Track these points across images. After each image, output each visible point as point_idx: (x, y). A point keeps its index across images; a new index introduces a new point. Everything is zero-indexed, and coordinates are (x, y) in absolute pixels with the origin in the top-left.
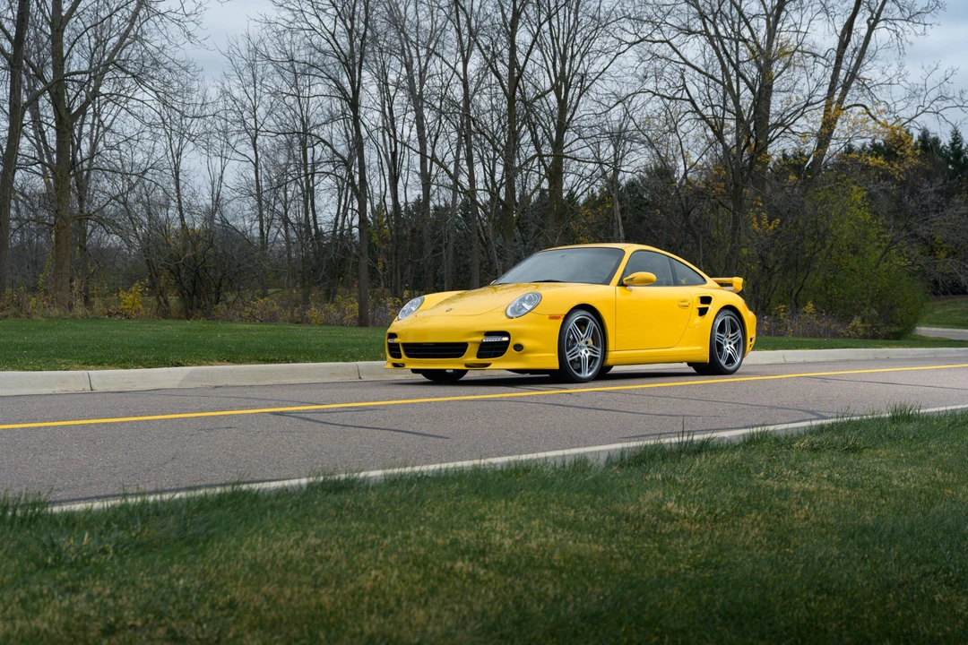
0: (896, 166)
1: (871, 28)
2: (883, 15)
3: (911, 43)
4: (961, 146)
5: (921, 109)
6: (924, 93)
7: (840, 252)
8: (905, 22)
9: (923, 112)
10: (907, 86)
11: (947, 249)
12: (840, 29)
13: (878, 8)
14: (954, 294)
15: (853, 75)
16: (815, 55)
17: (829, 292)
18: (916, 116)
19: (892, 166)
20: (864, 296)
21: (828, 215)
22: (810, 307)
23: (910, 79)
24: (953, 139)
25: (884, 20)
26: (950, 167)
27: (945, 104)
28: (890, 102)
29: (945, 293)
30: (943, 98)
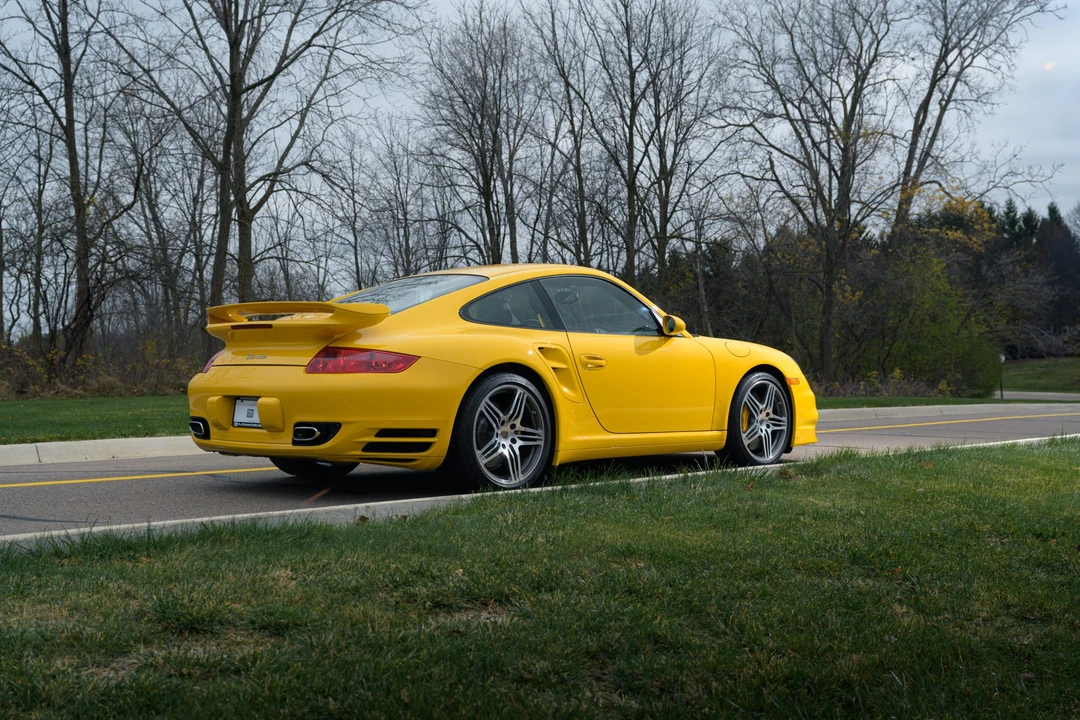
0: (974, 239)
1: (943, 110)
2: (954, 96)
3: (979, 122)
4: (1015, 215)
5: (991, 185)
6: (994, 169)
7: (922, 321)
8: (975, 103)
9: (994, 187)
10: (979, 164)
11: (1008, 316)
12: (915, 110)
13: (949, 90)
14: (1031, 357)
15: (927, 154)
16: (895, 137)
17: (913, 359)
18: (988, 191)
19: (970, 239)
20: (947, 361)
21: (910, 287)
22: (897, 372)
23: (981, 158)
24: (1008, 208)
25: (955, 100)
26: (1005, 235)
27: (1014, 179)
28: (962, 179)
29: (1023, 357)
30: (1013, 173)
